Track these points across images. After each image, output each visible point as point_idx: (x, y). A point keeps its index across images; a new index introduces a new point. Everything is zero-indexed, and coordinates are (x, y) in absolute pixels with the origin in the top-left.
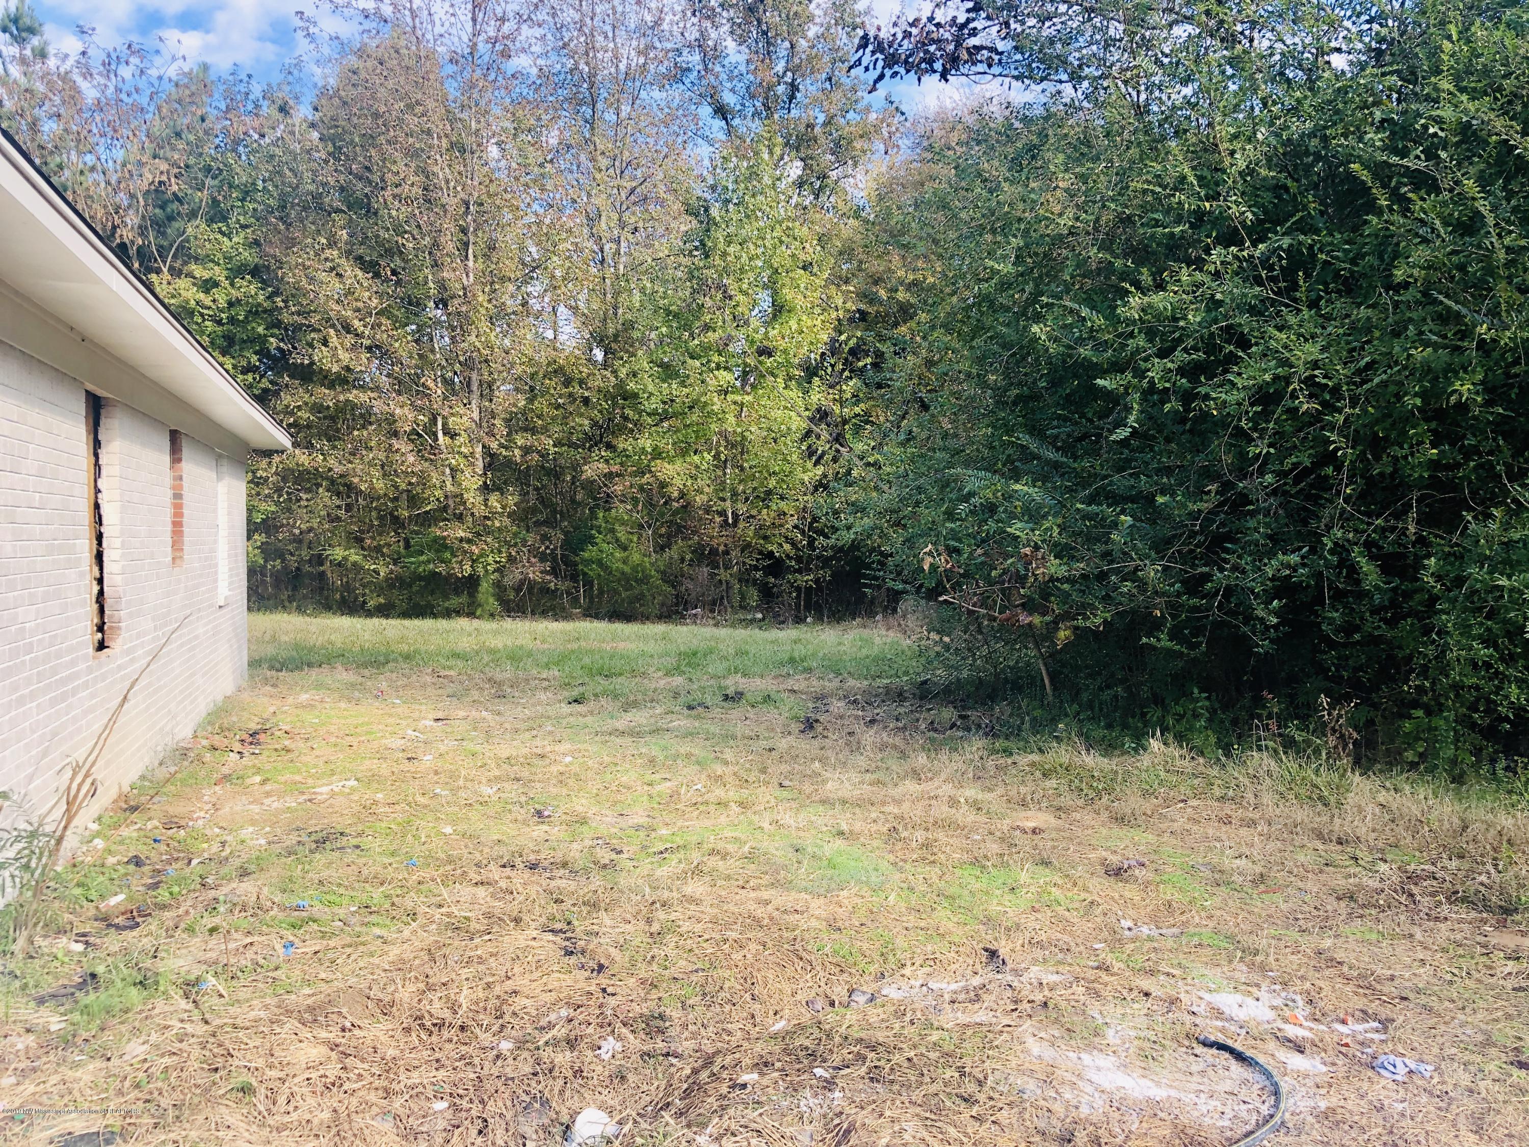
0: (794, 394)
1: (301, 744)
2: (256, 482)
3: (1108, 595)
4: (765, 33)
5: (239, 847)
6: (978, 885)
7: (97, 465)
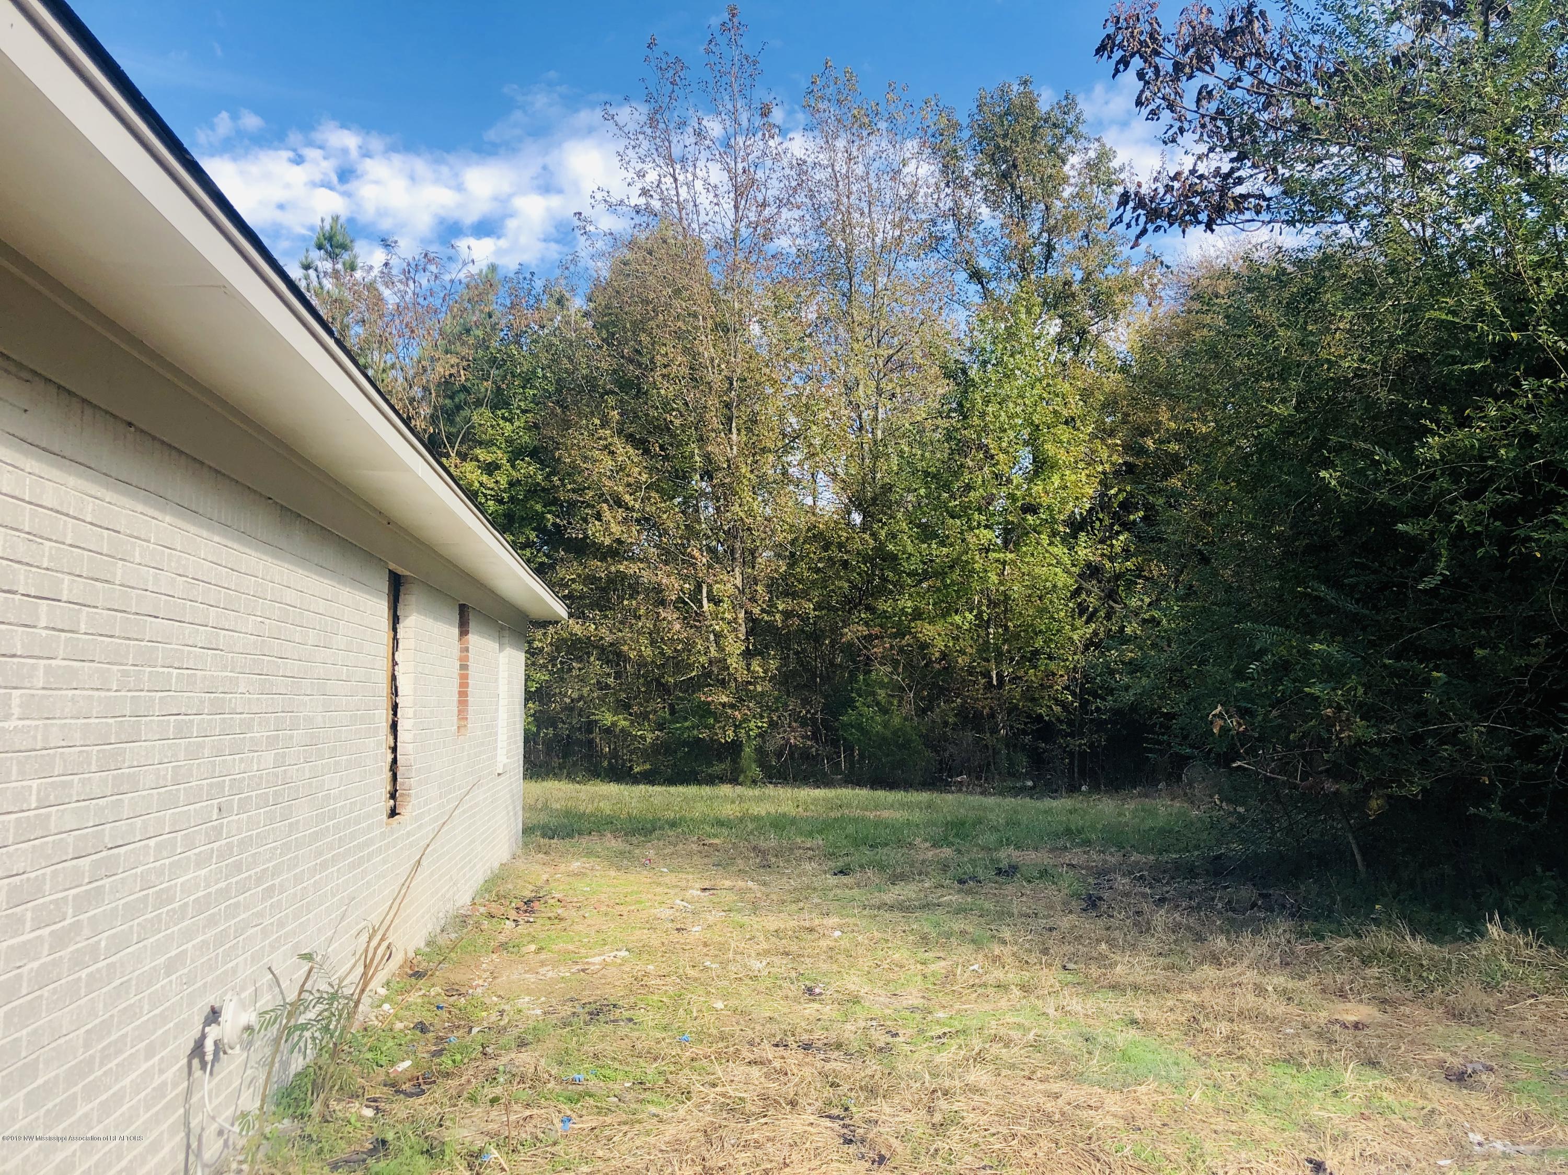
0: (1059, 550)
1: (573, 913)
2: (532, 653)
3: (1424, 760)
4: (1019, 197)
5: (517, 1017)
6: (1295, 1086)
7: (395, 639)
